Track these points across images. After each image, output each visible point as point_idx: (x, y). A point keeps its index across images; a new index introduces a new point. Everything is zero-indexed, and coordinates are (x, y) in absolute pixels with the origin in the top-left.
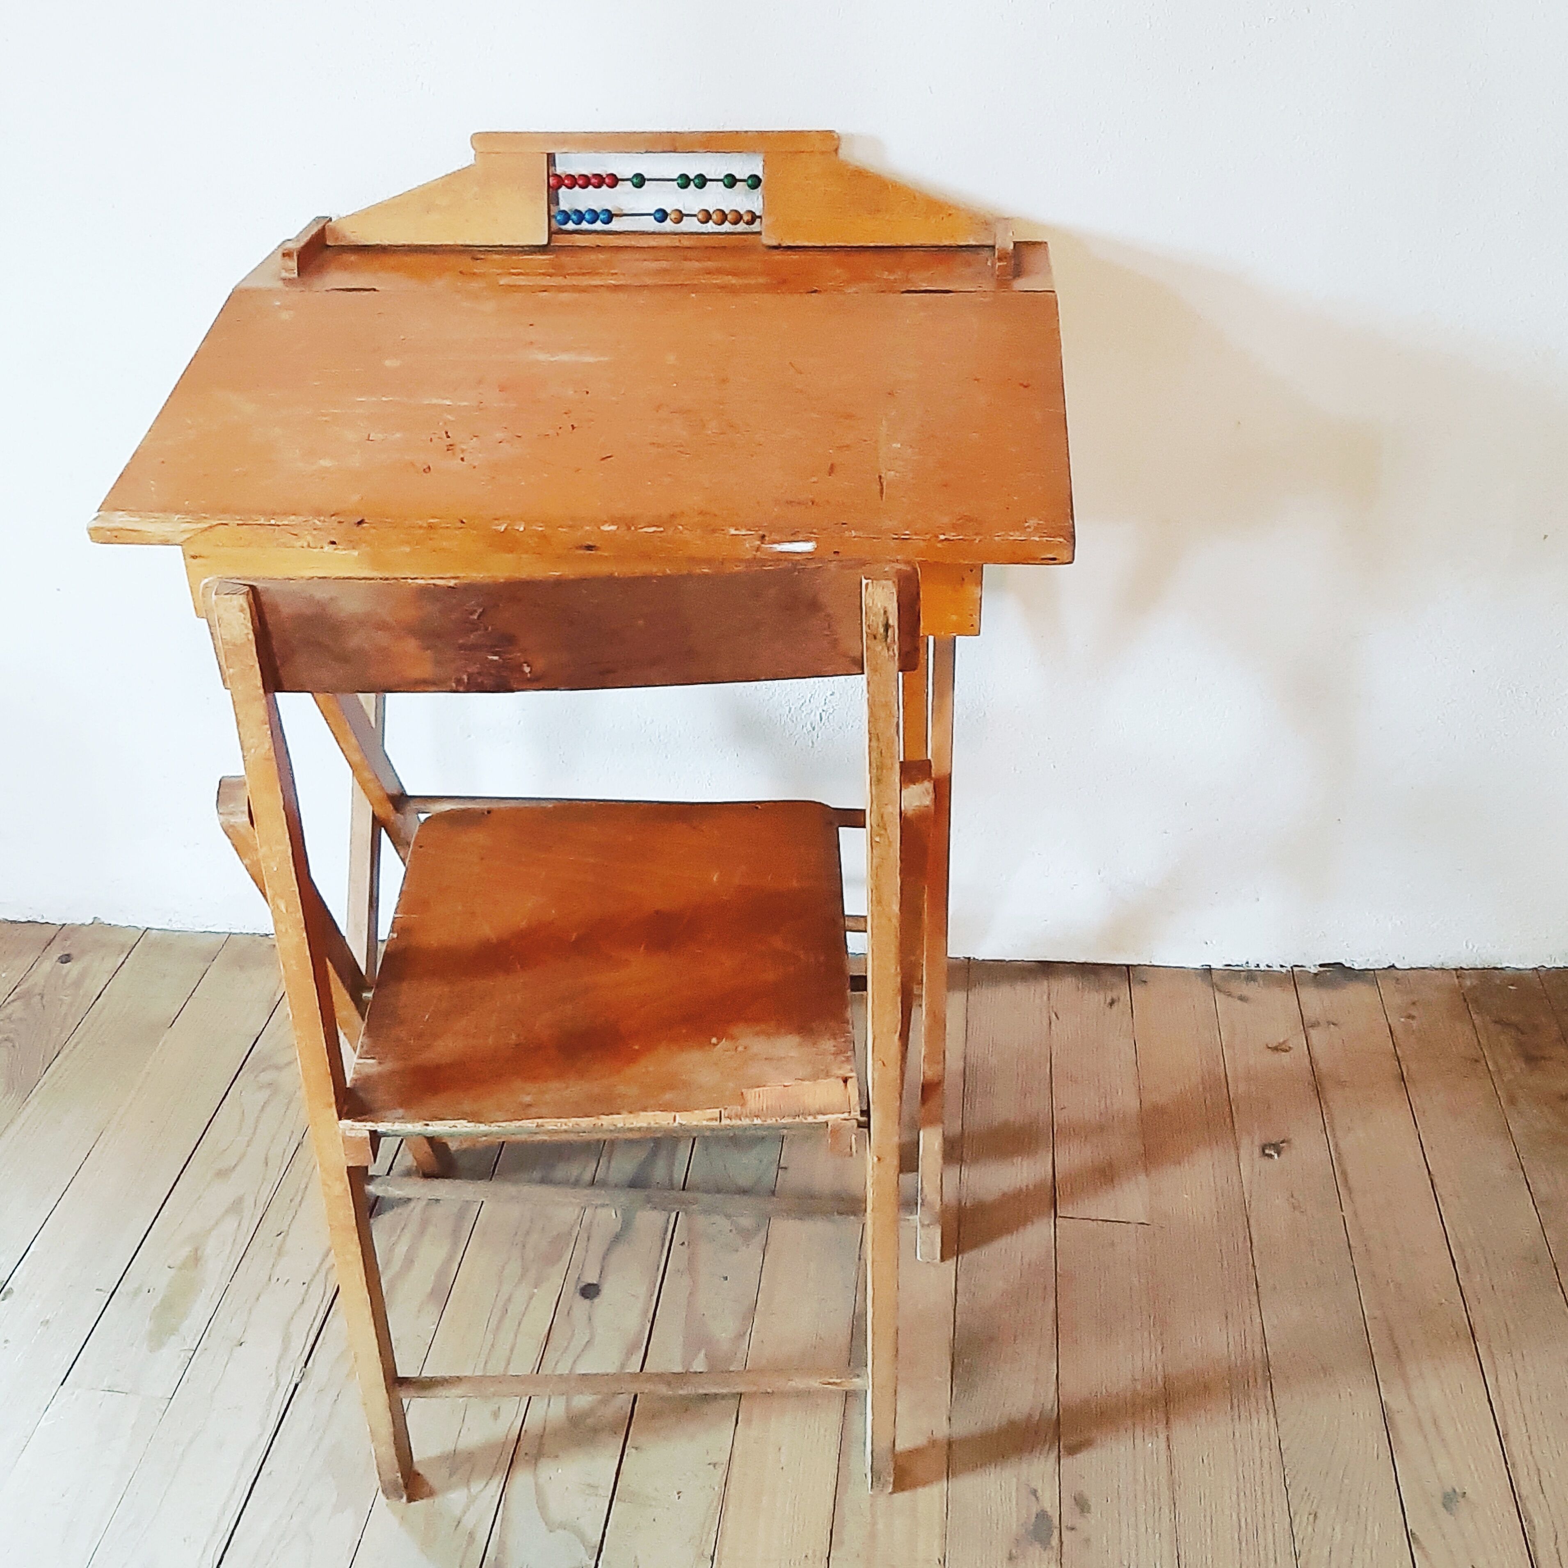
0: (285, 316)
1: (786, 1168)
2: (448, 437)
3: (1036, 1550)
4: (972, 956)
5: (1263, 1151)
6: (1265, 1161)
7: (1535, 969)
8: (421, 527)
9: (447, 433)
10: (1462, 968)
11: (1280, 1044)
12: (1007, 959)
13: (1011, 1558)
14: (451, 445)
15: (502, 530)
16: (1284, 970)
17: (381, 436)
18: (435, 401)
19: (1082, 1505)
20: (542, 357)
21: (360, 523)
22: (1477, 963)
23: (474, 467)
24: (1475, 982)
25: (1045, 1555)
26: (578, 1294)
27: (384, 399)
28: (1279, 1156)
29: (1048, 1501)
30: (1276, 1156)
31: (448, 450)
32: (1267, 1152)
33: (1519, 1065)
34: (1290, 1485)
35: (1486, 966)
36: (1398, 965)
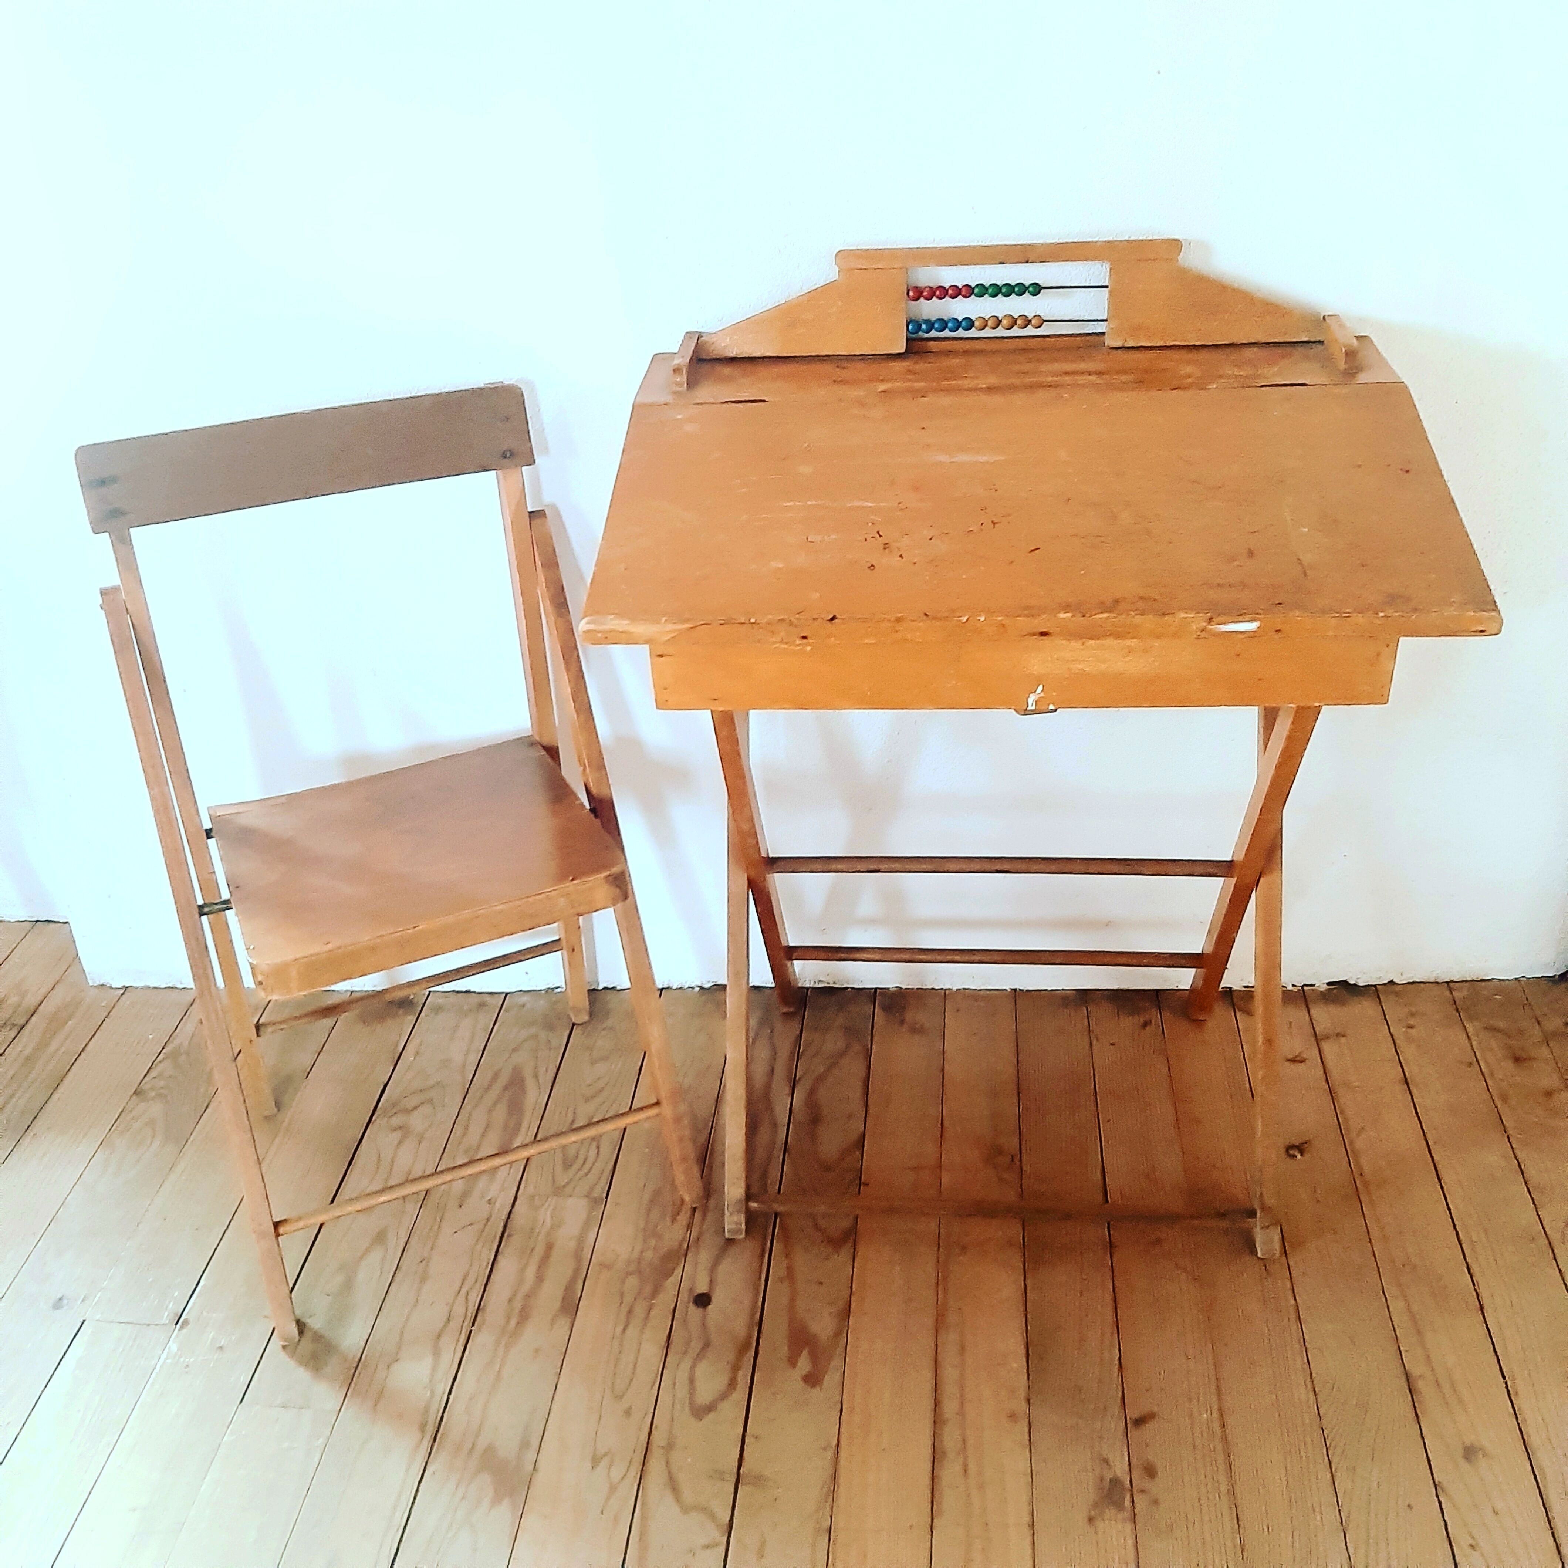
0: (689, 428)
1: (867, 1185)
2: (880, 536)
3: (1110, 1512)
4: (1017, 987)
5: (1287, 1151)
6: (1290, 1162)
7: (1516, 979)
8: (889, 621)
9: (878, 533)
10: (1452, 981)
11: (1297, 1056)
12: (1049, 989)
13: (1091, 1520)
14: (886, 544)
15: (965, 620)
16: (1295, 989)
17: (819, 538)
18: (857, 503)
19: (1150, 1472)
20: (942, 458)
21: (832, 619)
22: (1467, 976)
23: (915, 563)
24: (1465, 993)
25: (1120, 1516)
26: (691, 1304)
27: (809, 503)
28: (1301, 1155)
29: (1120, 1468)
30: (1299, 1156)
31: (885, 549)
32: (1291, 1152)
33: (1509, 1065)
34: (1330, 1446)
35: (1475, 978)
36: (1395, 980)
